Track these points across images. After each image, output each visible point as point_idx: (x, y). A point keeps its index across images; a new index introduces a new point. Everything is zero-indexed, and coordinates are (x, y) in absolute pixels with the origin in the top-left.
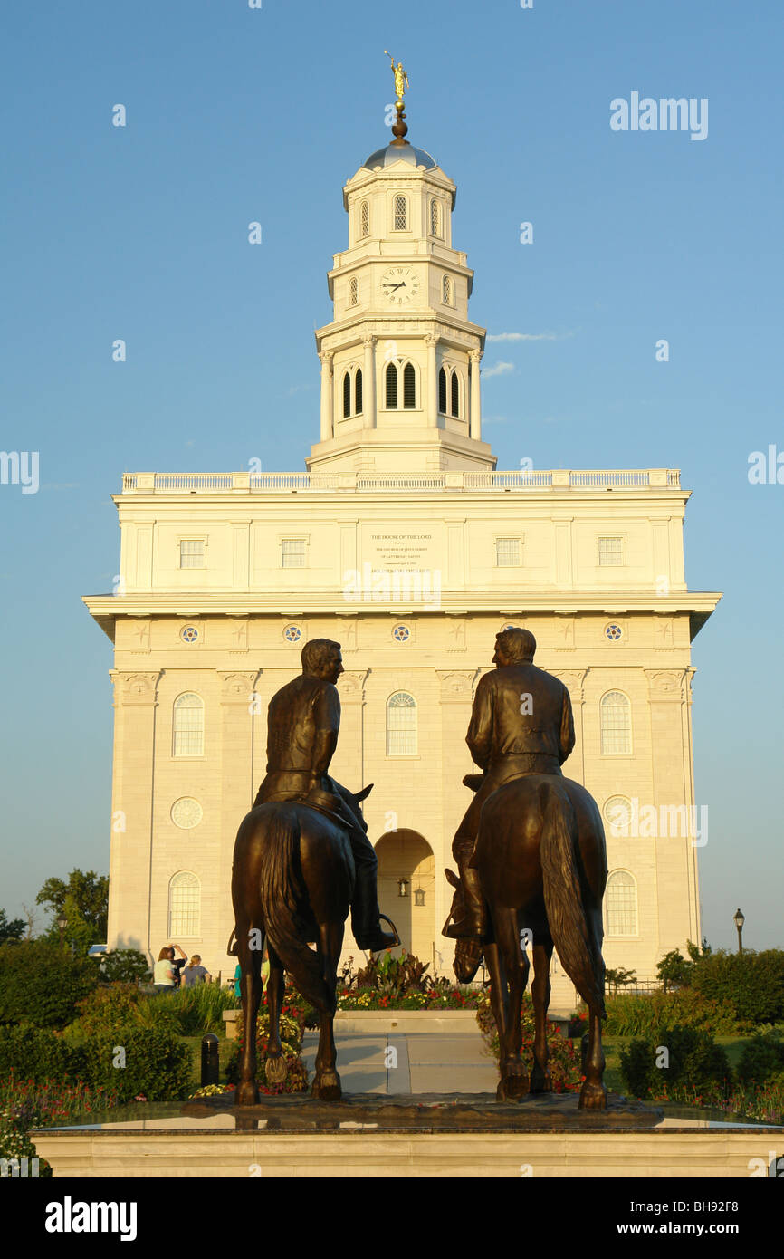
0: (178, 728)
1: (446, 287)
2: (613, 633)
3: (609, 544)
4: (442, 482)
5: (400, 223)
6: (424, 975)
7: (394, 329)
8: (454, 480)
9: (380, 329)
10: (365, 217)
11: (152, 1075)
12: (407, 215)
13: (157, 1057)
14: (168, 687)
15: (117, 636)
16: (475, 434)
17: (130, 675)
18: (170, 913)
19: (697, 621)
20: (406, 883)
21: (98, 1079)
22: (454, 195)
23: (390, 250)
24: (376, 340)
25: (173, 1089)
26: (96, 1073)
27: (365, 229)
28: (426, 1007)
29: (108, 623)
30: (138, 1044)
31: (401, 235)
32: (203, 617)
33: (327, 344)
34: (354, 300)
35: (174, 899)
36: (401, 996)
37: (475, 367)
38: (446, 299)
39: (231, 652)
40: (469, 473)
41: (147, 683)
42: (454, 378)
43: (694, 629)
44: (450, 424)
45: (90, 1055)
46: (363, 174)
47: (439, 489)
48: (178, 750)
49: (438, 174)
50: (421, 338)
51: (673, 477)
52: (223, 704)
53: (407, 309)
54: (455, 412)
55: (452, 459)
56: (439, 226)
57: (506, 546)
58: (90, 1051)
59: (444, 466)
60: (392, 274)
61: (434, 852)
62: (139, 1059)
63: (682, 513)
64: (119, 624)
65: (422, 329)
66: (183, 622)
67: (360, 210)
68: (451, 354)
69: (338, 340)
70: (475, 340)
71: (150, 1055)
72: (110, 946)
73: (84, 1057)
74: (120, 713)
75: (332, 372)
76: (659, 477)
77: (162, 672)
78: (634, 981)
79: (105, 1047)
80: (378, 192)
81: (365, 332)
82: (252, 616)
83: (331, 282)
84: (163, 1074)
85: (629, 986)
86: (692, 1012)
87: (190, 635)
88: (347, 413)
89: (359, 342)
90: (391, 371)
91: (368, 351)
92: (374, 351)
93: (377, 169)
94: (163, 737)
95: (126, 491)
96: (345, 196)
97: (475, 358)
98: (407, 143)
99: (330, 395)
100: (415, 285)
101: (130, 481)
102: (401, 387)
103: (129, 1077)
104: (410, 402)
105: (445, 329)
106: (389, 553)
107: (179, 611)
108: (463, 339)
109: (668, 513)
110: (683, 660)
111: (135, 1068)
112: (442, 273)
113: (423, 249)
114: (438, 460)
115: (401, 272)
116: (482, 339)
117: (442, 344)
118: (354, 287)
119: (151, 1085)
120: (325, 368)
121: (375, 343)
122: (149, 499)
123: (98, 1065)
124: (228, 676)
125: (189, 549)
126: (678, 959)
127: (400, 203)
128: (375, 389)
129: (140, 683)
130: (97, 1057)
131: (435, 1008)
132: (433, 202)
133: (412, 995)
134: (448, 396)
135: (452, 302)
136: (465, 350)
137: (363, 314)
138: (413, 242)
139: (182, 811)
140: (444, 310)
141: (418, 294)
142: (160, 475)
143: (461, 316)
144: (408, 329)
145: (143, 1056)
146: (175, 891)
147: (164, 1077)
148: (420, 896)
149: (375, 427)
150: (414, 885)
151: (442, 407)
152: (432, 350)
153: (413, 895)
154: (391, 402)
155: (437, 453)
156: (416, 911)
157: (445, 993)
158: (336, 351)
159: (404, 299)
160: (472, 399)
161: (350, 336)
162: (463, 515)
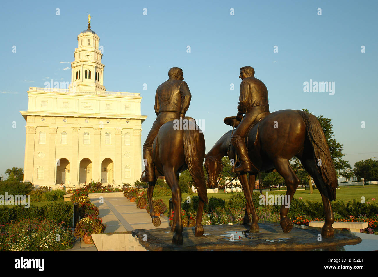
0: (40, 138)
1: (97, 57)
2: (128, 122)
3: (127, 106)
4: (96, 93)
5: (89, 44)
6: (101, 186)
7: (87, 63)
8: (98, 92)
9: (84, 63)
10: (82, 42)
11: (63, 215)
12: (90, 42)
13: (64, 210)
14: (38, 130)
15: (27, 120)
16: (102, 84)
17: (30, 127)
18: (37, 175)
19: (143, 120)
20: (86, 168)
21: (47, 216)
22: (99, 40)
23: (87, 49)
24: (83, 65)
25: (68, 218)
26: (47, 215)
27: (82, 44)
28: (102, 192)
29: (25, 117)
30: (59, 206)
31: (89, 46)
32: (46, 116)
33: (73, 65)
34: (79, 57)
35: (38, 172)
36: (97, 190)
37: (102, 72)
38: (97, 59)
39: (52, 123)
40: (101, 91)
41: (34, 129)
42: (98, 73)
43: (142, 122)
44: (97, 82)
45: (45, 210)
46: (82, 34)
47: (95, 94)
48: (40, 142)
49: (96, 36)
50: (92, 66)
51: (139, 95)
52: (50, 134)
53: (90, 60)
54: (98, 80)
55: (98, 89)
56: (96, 46)
57: (108, 106)
58: (45, 209)
59: (96, 90)
60: (87, 53)
61: (92, 162)
62: (59, 210)
63: (141, 101)
64: (28, 117)
65: (92, 64)
66: (42, 117)
67: (81, 40)
68: (98, 69)
69: (76, 65)
70: (103, 67)
71: (62, 209)
72: (24, 181)
73: (43, 210)
74: (27, 135)
75: (74, 71)
76: (137, 94)
77: (37, 127)
78: (130, 186)
79: (49, 208)
80: (85, 38)
81: (81, 63)
82: (56, 117)
83: (74, 54)
84: (66, 214)
85: (130, 187)
86: (166, 192)
87: (43, 120)
88: (77, 79)
89: (80, 65)
90: (86, 71)
91: (82, 67)
92: (83, 67)
93: (85, 33)
94: (37, 140)
95: (30, 91)
96: (78, 38)
97: (102, 70)
98: (90, 29)
99: (74, 75)
100: (92, 56)
101: (31, 89)
102: (88, 75)
103: (57, 215)
104: (90, 77)
105: (97, 64)
106: (84, 106)
107: (41, 115)
108: (100, 67)
109: (138, 101)
110: (140, 128)
111: (58, 213)
112: (97, 54)
113: (93, 49)
114: (95, 89)
115: (89, 53)
116: (104, 67)
117: (96, 67)
118: (79, 55)
119: (63, 217)
120: (73, 70)
121: (83, 66)
122: (35, 93)
123: (47, 213)
124: (51, 128)
125: (43, 103)
126: (138, 181)
127: (89, 40)
128: (83, 75)
129: (32, 129)
130: (47, 210)
131: (104, 192)
132: (95, 41)
133: (100, 190)
134: (97, 77)
135: (98, 60)
136: (101, 69)
137: (81, 60)
138: (91, 47)
139: (41, 154)
140: (97, 61)
141: (92, 57)
142: (38, 88)
143: (100, 62)
144: (90, 64)
145: (60, 210)
146: (38, 170)
147: (66, 215)
148: (88, 171)
149: (82, 81)
150: (87, 169)
151: (96, 79)
152: (94, 68)
153: (87, 171)
154: (86, 77)
155: (95, 87)
156: (87, 174)
157: (106, 189)
158: (75, 67)
159: (89, 58)
160: (102, 78)
161: (78, 64)
162: (100, 99)
